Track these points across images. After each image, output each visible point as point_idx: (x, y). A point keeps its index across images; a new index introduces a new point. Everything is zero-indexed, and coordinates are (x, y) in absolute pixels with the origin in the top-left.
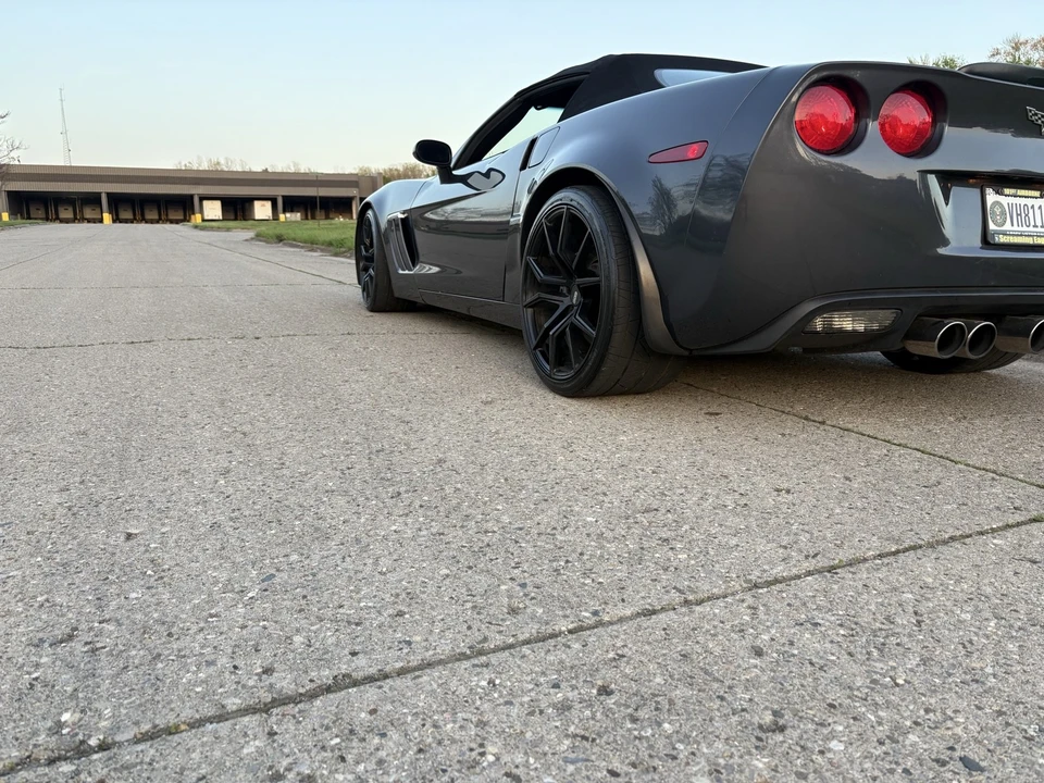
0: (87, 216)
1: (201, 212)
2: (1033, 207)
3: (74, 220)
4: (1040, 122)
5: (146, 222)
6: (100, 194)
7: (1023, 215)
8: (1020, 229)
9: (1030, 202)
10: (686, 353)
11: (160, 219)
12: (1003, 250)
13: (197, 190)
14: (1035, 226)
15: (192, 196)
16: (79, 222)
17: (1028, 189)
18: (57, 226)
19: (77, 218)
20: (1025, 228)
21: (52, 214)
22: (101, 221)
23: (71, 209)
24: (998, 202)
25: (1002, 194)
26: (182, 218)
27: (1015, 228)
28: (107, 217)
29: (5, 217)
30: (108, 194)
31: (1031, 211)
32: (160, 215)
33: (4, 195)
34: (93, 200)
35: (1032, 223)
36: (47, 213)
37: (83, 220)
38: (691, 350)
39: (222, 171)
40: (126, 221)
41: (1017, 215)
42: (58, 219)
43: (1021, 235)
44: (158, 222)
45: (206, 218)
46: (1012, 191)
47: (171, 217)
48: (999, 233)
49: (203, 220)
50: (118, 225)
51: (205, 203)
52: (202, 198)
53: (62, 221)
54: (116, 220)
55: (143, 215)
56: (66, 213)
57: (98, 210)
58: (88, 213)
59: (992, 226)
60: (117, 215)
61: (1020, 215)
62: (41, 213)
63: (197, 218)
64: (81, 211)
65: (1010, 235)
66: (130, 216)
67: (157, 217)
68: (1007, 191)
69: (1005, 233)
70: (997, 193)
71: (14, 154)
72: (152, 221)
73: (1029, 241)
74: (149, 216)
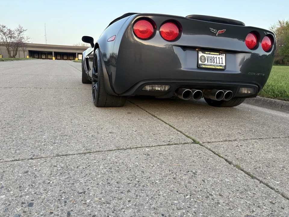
0: (49, 58)
1: (78, 57)
2: (216, 57)
3: (46, 59)
4: (215, 33)
5: (64, 60)
6: (52, 52)
7: (212, 60)
8: (211, 64)
9: (215, 56)
10: (118, 95)
11: (67, 59)
12: (203, 69)
13: (77, 52)
14: (216, 63)
15: (76, 53)
16: (47, 59)
17: (214, 52)
18: (41, 60)
19: (46, 58)
20: (212, 64)
21: (40, 57)
22: (52, 59)
23: (45, 56)
24: (203, 56)
25: (205, 53)
26: (73, 59)
27: (209, 63)
28: (54, 58)
29: (28, 57)
30: (54, 52)
31: (215, 59)
32: (67, 58)
33: (28, 51)
34: (50, 53)
35: (215, 62)
36: (39, 57)
37: (48, 59)
38: (119, 94)
39: (85, 47)
40: (59, 59)
41: (210, 60)
42: (41, 58)
43: (211, 66)
44: (67, 60)
45: (79, 59)
46: (209, 53)
47: (70, 59)
48: (202, 65)
49: (78, 60)
50: (57, 60)
51: (79, 55)
52: (78, 54)
53: (43, 59)
54: (56, 59)
55: (63, 58)
56: (44, 57)
57: (52, 56)
58: (49, 57)
59: (200, 62)
60: (56, 58)
61: (211, 60)
62: (37, 57)
63: (77, 59)
64: (47, 56)
65: (206, 65)
66: (60, 58)
67: (66, 58)
68: (206, 53)
69: (205, 65)
70: (203, 53)
71: (29, 40)
72: (65, 60)
73: (214, 67)
74: (64, 58)
